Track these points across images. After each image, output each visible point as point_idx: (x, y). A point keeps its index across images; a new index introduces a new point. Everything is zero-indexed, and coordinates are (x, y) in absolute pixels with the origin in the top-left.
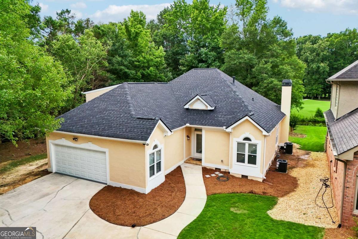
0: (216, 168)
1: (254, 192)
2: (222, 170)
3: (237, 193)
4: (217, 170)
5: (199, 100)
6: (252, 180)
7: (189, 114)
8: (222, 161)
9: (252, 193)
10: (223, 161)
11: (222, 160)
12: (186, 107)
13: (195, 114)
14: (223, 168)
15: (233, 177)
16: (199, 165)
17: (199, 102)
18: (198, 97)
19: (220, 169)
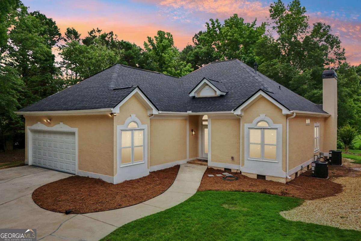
0: (225, 169)
1: (268, 192)
2: (232, 171)
3: (243, 191)
4: (227, 171)
5: (207, 85)
6: (271, 181)
7: (194, 102)
8: (232, 158)
9: (266, 193)
10: (235, 158)
11: (233, 156)
12: (192, 94)
13: (201, 102)
14: (234, 167)
15: (245, 177)
16: (205, 165)
17: (207, 87)
18: (205, 81)
19: (230, 170)
